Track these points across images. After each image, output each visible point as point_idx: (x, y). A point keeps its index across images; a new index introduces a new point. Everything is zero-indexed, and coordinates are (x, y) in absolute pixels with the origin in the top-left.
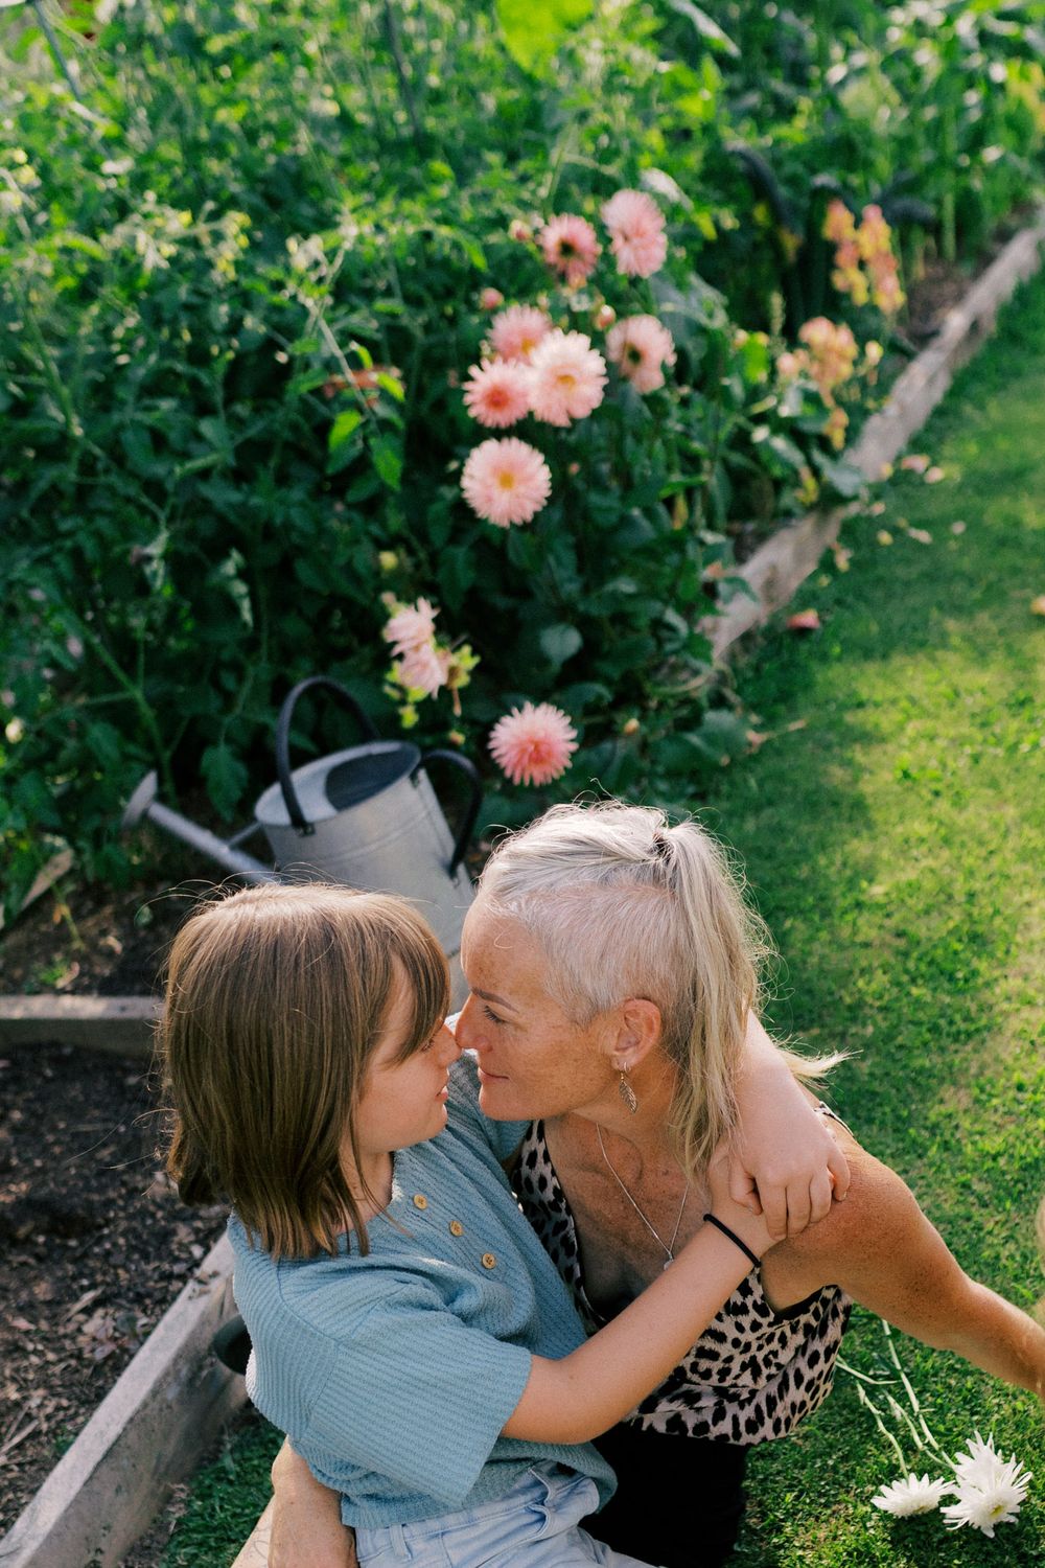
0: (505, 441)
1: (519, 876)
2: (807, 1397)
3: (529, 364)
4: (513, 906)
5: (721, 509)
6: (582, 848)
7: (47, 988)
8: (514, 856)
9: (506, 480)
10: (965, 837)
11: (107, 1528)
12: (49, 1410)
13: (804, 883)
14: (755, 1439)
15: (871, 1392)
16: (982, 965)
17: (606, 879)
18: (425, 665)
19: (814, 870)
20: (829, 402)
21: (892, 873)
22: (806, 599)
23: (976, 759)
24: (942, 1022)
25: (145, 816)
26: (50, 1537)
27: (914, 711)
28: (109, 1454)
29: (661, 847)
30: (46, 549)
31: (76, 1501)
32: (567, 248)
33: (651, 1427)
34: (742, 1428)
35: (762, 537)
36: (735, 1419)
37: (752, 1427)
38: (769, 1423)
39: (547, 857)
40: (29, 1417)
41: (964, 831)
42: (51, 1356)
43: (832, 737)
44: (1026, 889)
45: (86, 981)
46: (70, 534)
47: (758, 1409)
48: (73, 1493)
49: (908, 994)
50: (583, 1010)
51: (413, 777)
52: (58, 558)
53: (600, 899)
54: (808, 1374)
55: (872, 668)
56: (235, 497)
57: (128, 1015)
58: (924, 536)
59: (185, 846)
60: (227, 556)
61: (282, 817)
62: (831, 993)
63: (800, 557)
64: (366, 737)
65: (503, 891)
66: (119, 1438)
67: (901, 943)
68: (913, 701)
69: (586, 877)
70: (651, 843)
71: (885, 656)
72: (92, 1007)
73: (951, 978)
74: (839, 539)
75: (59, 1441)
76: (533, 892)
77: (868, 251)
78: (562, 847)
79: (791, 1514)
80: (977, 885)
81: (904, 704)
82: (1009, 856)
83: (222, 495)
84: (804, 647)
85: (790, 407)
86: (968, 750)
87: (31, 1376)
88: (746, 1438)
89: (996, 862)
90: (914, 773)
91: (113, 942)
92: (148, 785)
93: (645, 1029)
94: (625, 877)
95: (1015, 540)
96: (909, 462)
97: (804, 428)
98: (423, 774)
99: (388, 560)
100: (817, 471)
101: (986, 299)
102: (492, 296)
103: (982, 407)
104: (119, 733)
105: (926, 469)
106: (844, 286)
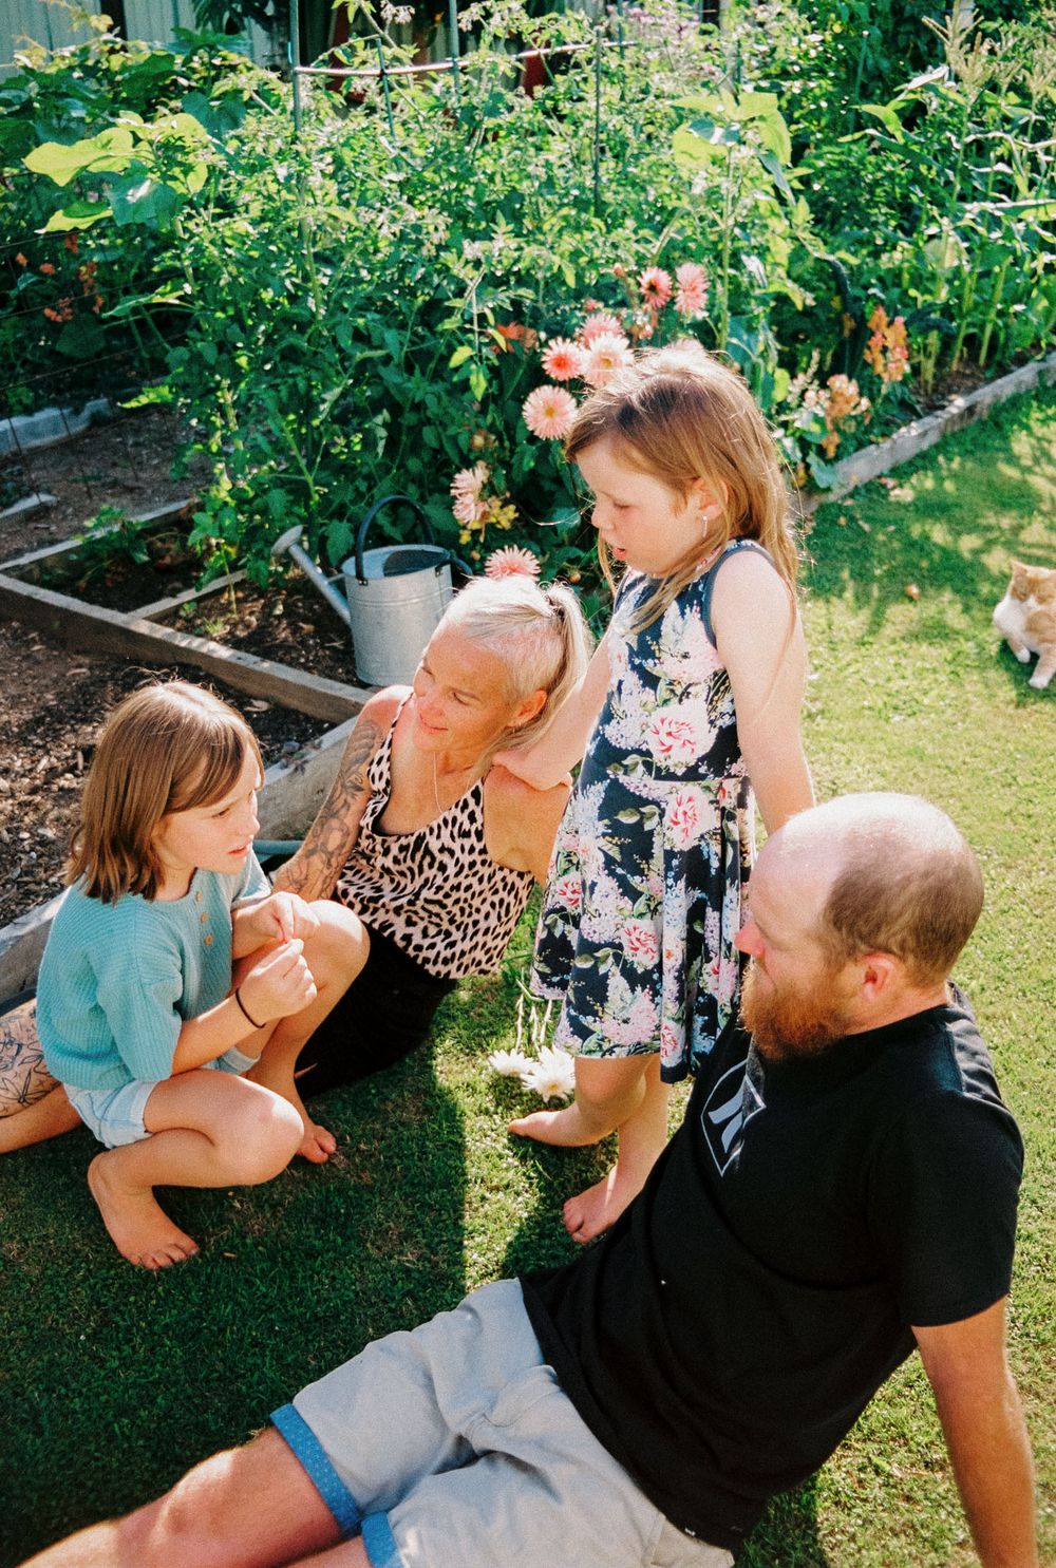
0: (556, 389)
3: (587, 347)
7: (205, 635)
9: (550, 412)
15: (527, 1004)
18: (467, 506)
25: (286, 550)
30: (278, 381)
32: (653, 288)
45: (229, 637)
46: (293, 376)
51: (438, 570)
52: (282, 387)
56: (398, 380)
57: (239, 662)
58: (866, 527)
60: (380, 412)
61: (353, 573)
64: (428, 541)
72: (224, 653)
77: (889, 343)
79: (445, 1053)
83: (391, 376)
85: (802, 421)
91: (254, 620)
92: (293, 533)
95: (921, 546)
96: (883, 480)
97: (809, 438)
98: (446, 569)
99: (479, 441)
100: (807, 467)
101: (986, 395)
102: (592, 303)
103: (950, 460)
104: (291, 498)
105: (894, 488)
106: (869, 360)
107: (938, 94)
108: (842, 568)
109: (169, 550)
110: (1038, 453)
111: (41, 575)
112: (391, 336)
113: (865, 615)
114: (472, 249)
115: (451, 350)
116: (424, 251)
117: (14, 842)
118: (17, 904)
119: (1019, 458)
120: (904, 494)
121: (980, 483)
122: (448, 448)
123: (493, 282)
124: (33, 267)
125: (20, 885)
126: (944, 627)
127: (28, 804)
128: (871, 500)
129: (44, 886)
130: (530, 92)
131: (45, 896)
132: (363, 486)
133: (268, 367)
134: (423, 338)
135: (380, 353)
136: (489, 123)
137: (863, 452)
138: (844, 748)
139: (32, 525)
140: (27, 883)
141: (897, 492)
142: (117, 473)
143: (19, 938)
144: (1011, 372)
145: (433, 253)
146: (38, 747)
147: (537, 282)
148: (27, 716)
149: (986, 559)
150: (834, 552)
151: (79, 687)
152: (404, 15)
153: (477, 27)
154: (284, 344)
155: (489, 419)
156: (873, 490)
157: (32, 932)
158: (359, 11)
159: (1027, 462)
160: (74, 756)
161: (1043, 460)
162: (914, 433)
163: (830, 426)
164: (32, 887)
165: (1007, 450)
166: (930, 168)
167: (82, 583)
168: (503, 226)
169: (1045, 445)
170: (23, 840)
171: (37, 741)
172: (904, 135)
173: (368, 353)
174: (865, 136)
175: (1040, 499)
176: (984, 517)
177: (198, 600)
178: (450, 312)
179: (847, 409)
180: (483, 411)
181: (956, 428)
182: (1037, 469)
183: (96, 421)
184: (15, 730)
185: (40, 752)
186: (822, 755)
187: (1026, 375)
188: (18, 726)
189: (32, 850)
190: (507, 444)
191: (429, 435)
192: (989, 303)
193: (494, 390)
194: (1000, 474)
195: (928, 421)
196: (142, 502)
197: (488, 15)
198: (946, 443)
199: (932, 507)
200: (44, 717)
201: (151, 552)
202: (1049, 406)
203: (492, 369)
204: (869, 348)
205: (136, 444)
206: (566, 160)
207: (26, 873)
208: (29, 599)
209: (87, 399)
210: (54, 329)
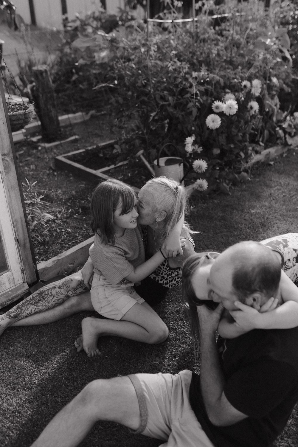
0: (216, 115)
1: (152, 185)
2: (176, 283)
3: (225, 103)
4: (150, 189)
5: (265, 139)
6: (164, 184)
8: (153, 181)
9: (213, 121)
10: (273, 208)
11: (77, 259)
12: (80, 239)
13: (242, 206)
14: (166, 286)
16: (261, 230)
17: (166, 190)
18: (189, 147)
19: (245, 204)
20: (293, 127)
21: (257, 210)
22: (274, 159)
23: (284, 196)
24: (248, 236)
25: (139, 156)
26: (67, 256)
27: (279, 185)
28: (82, 248)
29: (177, 188)
30: (139, 110)
31: (74, 253)
32: (245, 86)
33: (151, 277)
34: (164, 283)
35: (271, 147)
36: (163, 282)
37: (166, 284)
38: (168, 285)
39: (158, 183)
40: (77, 239)
41: (274, 207)
42: (85, 232)
43: (263, 184)
44: (278, 221)
45: (122, 179)
46: (143, 108)
47: (167, 282)
48: (73, 251)
49: (246, 230)
50: (155, 210)
51: (180, 165)
52: (140, 112)
53: (164, 193)
54: (177, 280)
55: (277, 175)
56: (172, 111)
59: (143, 163)
60: (167, 119)
61: (156, 164)
62: (234, 225)
63: (276, 152)
64: (177, 156)
65: (149, 186)
66: (84, 247)
67: (251, 221)
68: (280, 183)
69: (163, 189)
70: (175, 187)
71: (281, 174)
73: (255, 230)
74: (286, 152)
75: (77, 243)
76: (154, 188)
78: (161, 183)
80: (270, 217)
81: (278, 183)
82: (279, 214)
83: (170, 110)
84: (268, 167)
85: (285, 125)
86: (284, 194)
87: (81, 233)
88: (164, 285)
89: (276, 214)
90: (272, 195)
91: (130, 175)
92: (141, 152)
93: (163, 216)
94: (169, 191)
97: (287, 130)
98: (182, 164)
99: (193, 128)
100: (285, 138)
102: (227, 90)
104: (141, 142)
109: (108, 154)
111: (73, 158)
112: (170, 98)
114: (195, 74)
115: (187, 103)
116: (181, 74)
117: (60, 232)
118: (59, 250)
122: (185, 130)
123: (200, 84)
124: (77, 73)
125: (61, 244)
127: (65, 222)
129: (67, 245)
130: (214, 28)
131: (67, 248)
132: (161, 140)
133: (137, 105)
134: (180, 99)
135: (167, 103)
136: (202, 37)
138: (291, 220)
139: (73, 144)
140: (62, 244)
142: (97, 131)
143: (59, 260)
145: (184, 75)
146: (69, 206)
147: (212, 84)
148: (67, 197)
151: (82, 190)
152: (180, 4)
153: (200, 9)
154: (141, 99)
155: (197, 123)
157: (62, 259)
158: (168, 3)
160: (79, 209)
164: (64, 245)
167: (85, 161)
168: (204, 68)
170: (63, 232)
171: (69, 204)
173: (164, 103)
177: (115, 168)
178: (187, 92)
180: (195, 120)
183: (92, 116)
184: (64, 201)
185: (70, 207)
186: (284, 222)
188: (65, 200)
189: (65, 235)
190: (201, 130)
191: (179, 127)
193: (198, 114)
196: (103, 140)
197: (203, 5)
200: (71, 198)
201: (104, 154)
203: (198, 109)
205: (103, 124)
206: (223, 49)
207: (62, 241)
208: (70, 165)
209: (90, 110)
210: (82, 91)
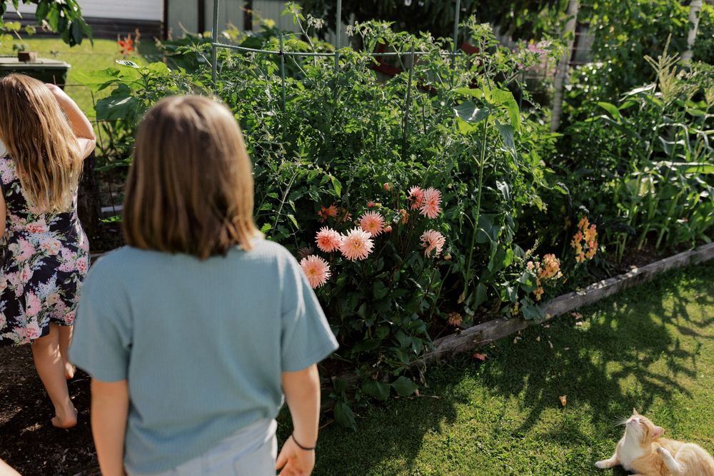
5: (478, 302)
9: (312, 271)
32: (414, 197)
58: (551, 346)
63: (497, 331)
77: (586, 238)
85: (521, 279)
95: (581, 365)
96: (574, 314)
97: (524, 289)
100: (520, 305)
101: (653, 267)
102: (372, 203)
103: (620, 306)
105: (579, 320)
106: (574, 246)
107: (646, 99)
108: (526, 373)
110: (678, 309)
113: (526, 413)
119: (665, 310)
120: (584, 326)
121: (634, 324)
126: (577, 432)
128: (563, 326)
137: (565, 296)
141: (580, 323)
144: (674, 254)
149: (622, 382)
150: (526, 360)
156: (566, 320)
159: (669, 314)
161: (679, 315)
162: (601, 287)
163: (538, 283)
165: (659, 304)
166: (637, 140)
169: (684, 304)
172: (622, 120)
174: (600, 118)
175: (669, 341)
176: (629, 349)
179: (551, 275)
181: (630, 286)
182: (674, 320)
187: (682, 257)
192: (665, 215)
194: (649, 319)
195: (613, 280)
198: (622, 294)
199: (598, 338)
202: (692, 278)
204: (574, 240)
